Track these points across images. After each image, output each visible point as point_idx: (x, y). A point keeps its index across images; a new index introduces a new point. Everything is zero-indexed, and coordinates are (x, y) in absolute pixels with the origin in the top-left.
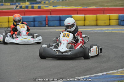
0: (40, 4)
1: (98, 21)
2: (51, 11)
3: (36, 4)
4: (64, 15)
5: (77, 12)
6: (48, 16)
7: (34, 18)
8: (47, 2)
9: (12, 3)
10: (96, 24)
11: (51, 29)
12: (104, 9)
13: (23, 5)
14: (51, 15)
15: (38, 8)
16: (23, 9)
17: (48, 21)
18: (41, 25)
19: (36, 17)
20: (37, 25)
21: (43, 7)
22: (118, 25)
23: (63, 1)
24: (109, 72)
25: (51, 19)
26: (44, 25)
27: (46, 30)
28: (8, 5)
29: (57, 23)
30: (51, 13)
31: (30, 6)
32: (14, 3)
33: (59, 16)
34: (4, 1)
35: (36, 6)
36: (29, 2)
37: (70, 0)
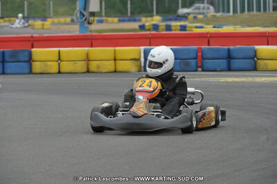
0: (185, 21)
2: (210, 37)
3: (176, 20)
4: (238, 46)
5: (266, 38)
6: (203, 47)
8: (200, 16)
9: (122, 18)
11: (209, 76)
13: (147, 22)
14: (209, 45)
15: (181, 30)
16: (148, 32)
17: (203, 59)
18: (186, 68)
20: (178, 68)
21: (191, 27)
23: (236, 15)
25: (209, 55)
26: (194, 68)
27: (198, 79)
28: (113, 23)
29: (223, 63)
30: (209, 41)
31: (163, 25)
32: (126, 19)
33: (227, 47)
34: (106, 13)
35: (176, 26)
36: (160, 16)
37: (251, 13)
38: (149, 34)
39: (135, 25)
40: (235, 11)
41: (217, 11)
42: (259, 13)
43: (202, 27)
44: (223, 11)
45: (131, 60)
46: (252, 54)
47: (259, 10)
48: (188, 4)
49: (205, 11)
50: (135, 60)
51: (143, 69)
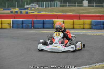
0: (27, 10)
1: (74, 25)
2: (36, 16)
3: (24, 10)
4: (47, 20)
5: (57, 17)
6: (34, 20)
7: (22, 21)
8: (33, 9)
9: (4, 9)
10: (72, 27)
11: (36, 30)
12: (80, 15)
13: (13, 10)
14: (36, 19)
15: (26, 13)
16: (14, 14)
17: (34, 24)
18: (27, 27)
19: (24, 20)
20: (25, 27)
21: (30, 12)
22: (91, 29)
23: (46, 8)
24: (83, 67)
25: (36, 23)
26: (31, 27)
27: (32, 31)
28: (1, 10)
29: (41, 25)
30: (36, 17)
31: (19, 11)
32: (6, 9)
33: (43, 20)
35: (24, 12)
36: (18, 8)
37: (52, 7)
38: (14, 15)
39: (9, 11)
40: (46, 7)
41: (39, 6)
42: (54, 8)
43: (33, 12)
44: (41, 7)
45: (7, 24)
46: (52, 22)
47: (54, 6)
48: (28, 4)
49: (35, 6)
50: (9, 24)
51: (12, 28)
